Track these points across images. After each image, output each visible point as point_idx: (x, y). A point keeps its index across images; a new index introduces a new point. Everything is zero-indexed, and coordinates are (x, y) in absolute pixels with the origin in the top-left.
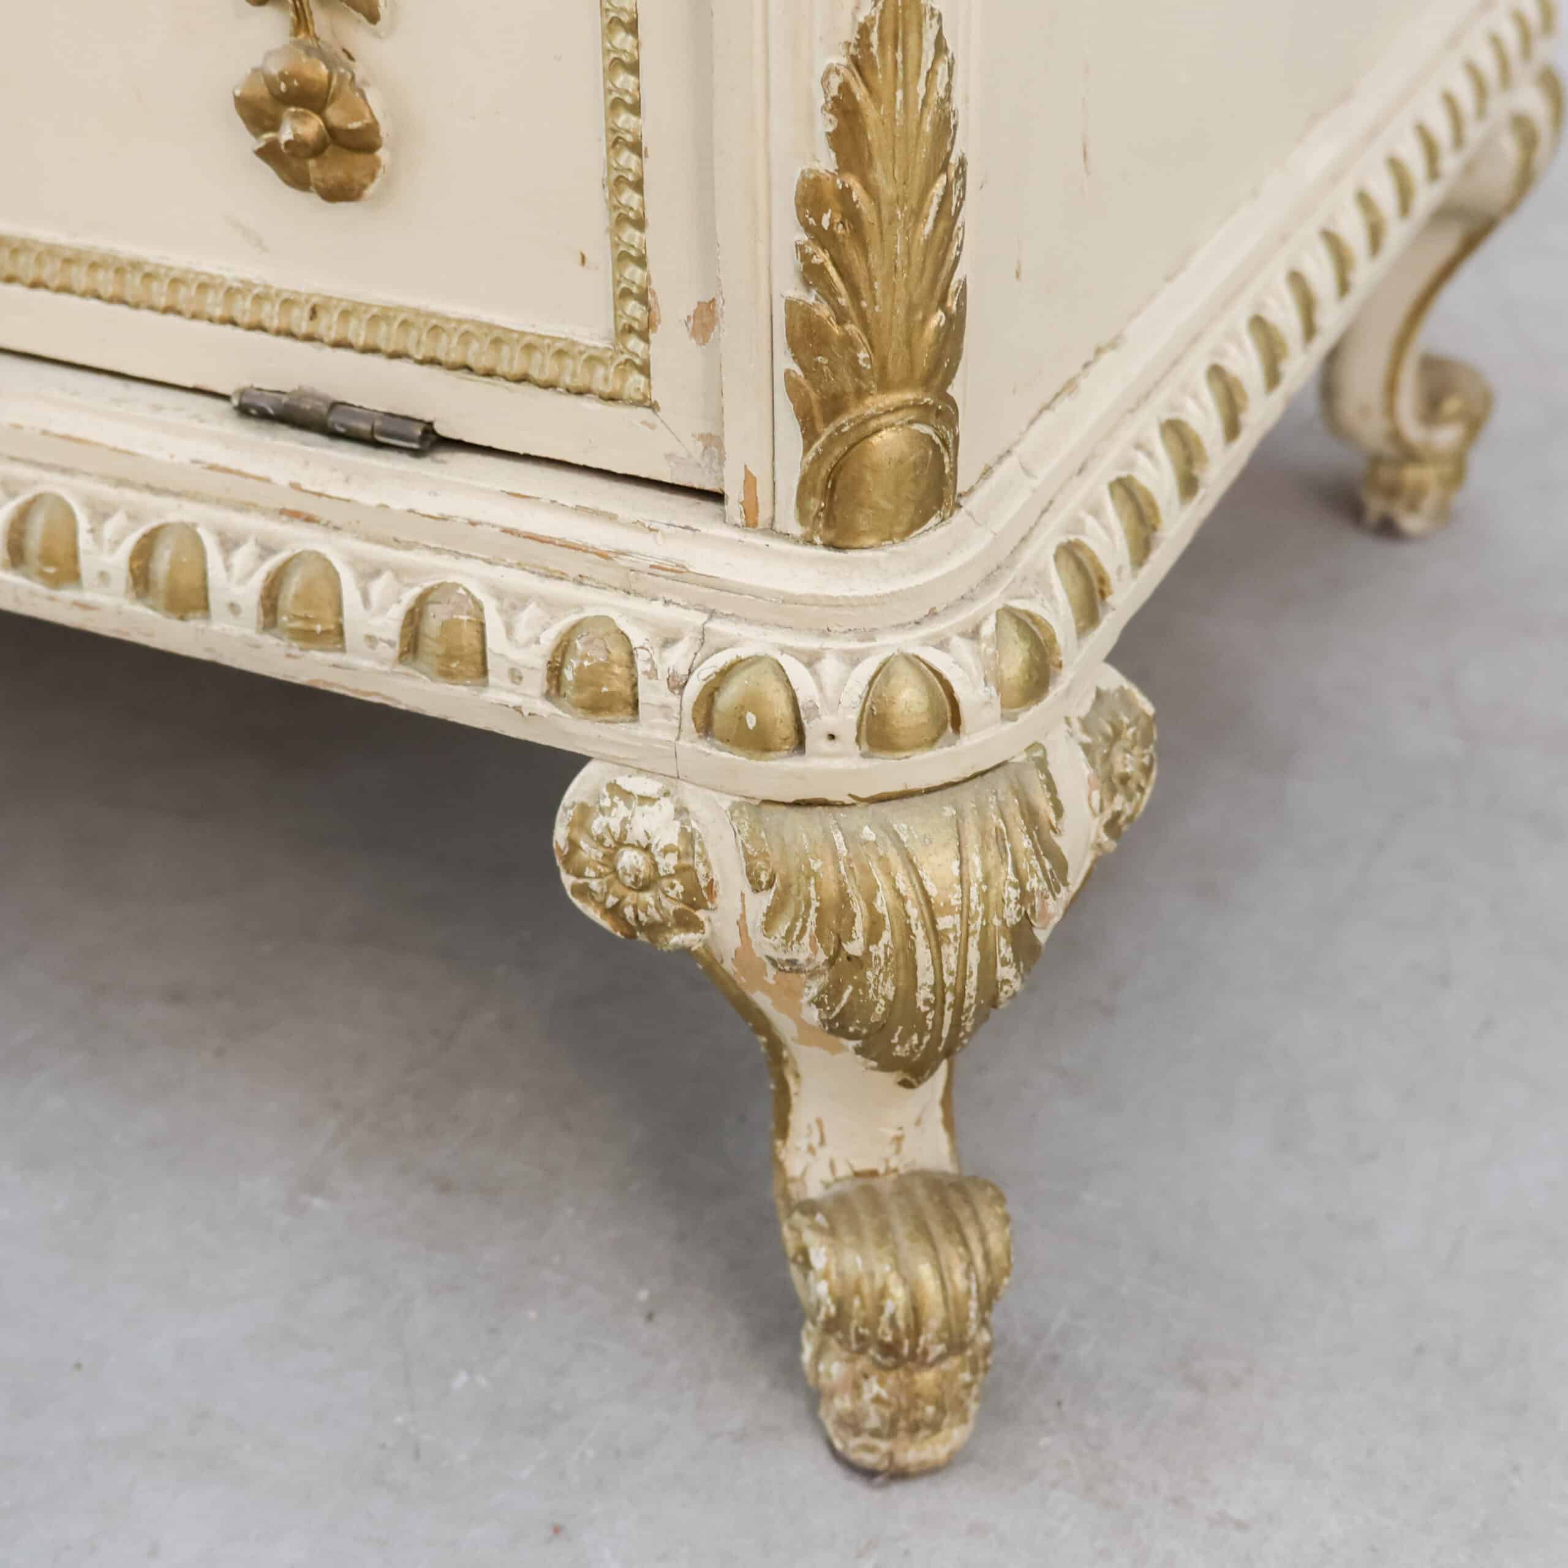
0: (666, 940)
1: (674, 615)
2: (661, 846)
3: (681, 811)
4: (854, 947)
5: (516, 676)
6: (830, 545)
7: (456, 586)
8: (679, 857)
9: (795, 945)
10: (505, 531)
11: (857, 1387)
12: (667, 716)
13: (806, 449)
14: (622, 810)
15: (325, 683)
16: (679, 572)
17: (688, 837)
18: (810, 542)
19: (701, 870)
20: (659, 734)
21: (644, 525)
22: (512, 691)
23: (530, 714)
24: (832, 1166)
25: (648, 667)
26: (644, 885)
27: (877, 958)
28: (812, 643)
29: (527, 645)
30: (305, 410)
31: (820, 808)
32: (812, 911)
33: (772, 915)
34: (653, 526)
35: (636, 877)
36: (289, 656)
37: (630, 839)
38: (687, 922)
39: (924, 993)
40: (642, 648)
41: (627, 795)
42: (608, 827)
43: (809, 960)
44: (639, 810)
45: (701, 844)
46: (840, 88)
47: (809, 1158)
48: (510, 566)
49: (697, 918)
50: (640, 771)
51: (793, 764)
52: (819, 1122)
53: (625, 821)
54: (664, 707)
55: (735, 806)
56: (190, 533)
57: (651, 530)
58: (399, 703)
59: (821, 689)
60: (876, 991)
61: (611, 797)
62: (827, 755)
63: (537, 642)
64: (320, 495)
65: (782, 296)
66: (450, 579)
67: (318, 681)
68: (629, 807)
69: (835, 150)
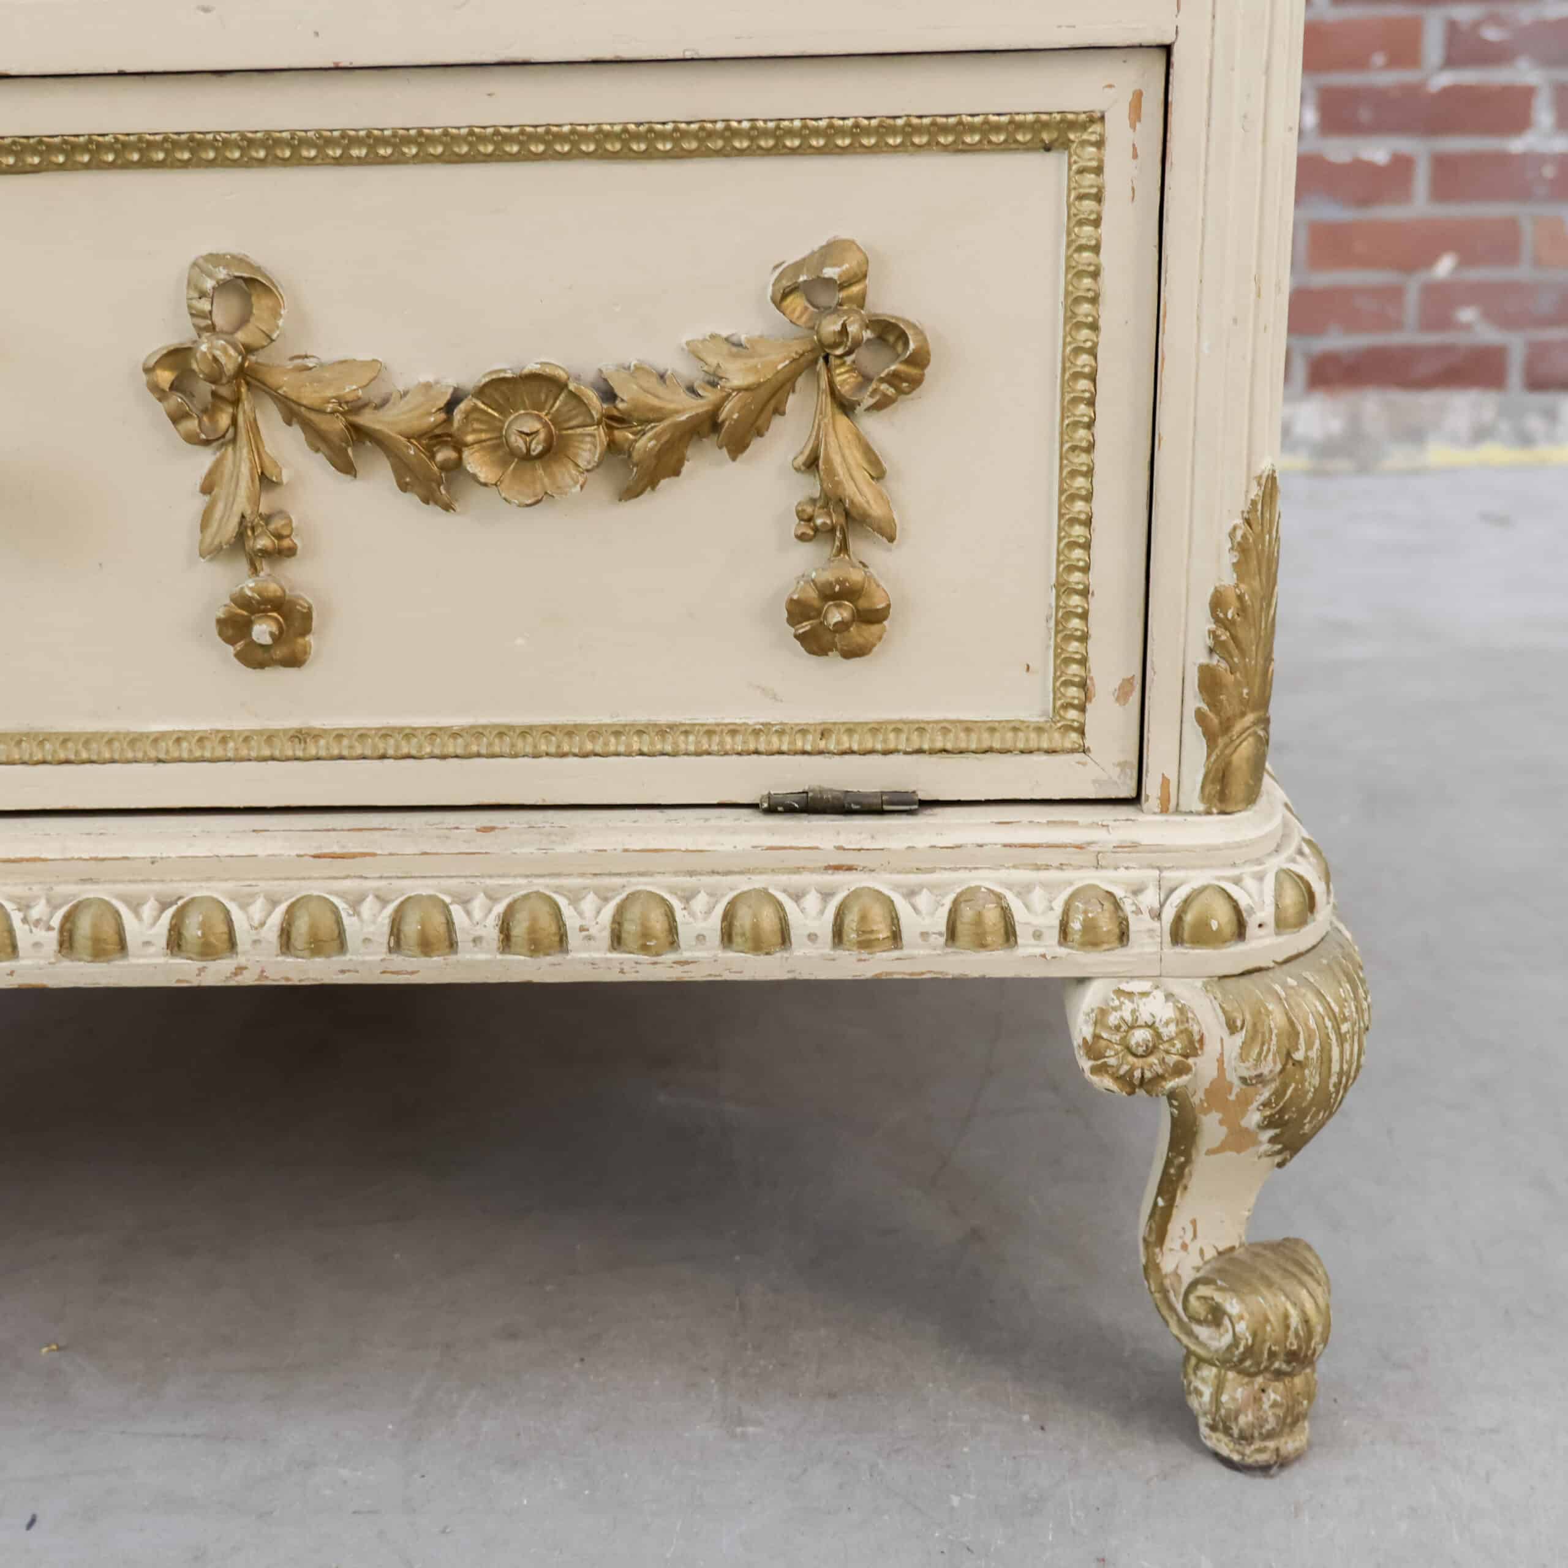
0: (1162, 1087)
1: (1136, 875)
2: (1164, 1020)
3: (1169, 996)
4: (1299, 1056)
5: (1038, 935)
6: (1223, 812)
7: (979, 887)
8: (1177, 1024)
9: (1264, 1062)
10: (1005, 846)
11: (1257, 1400)
12: (1151, 937)
13: (1209, 756)
14: (1128, 1006)
15: (887, 974)
16: (1134, 846)
17: (1182, 1010)
18: (1208, 813)
19: (1196, 1028)
20: (1148, 949)
21: (1098, 824)
22: (1037, 946)
23: (1053, 958)
24: (1202, 1252)
25: (1134, 908)
26: (1150, 1051)
27: (1313, 1059)
28: (1235, 872)
29: (1044, 913)
30: (828, 799)
31: (1256, 974)
32: (1274, 1037)
33: (1246, 1046)
34: (1104, 823)
35: (1147, 1046)
36: (860, 960)
37: (1140, 1022)
38: (1180, 1069)
39: (1334, 1079)
40: (1125, 897)
41: (1130, 995)
42: (1122, 1018)
43: (1271, 1071)
44: (1141, 1003)
45: (1193, 1012)
46: (1242, 537)
47: (1183, 1254)
48: (1008, 868)
49: (1188, 1065)
50: (1132, 978)
51: (1240, 947)
52: (1194, 1222)
53: (1133, 1012)
54: (1151, 931)
55: (1205, 985)
56: (765, 895)
57: (1103, 826)
58: (947, 974)
59: (1250, 896)
60: (1310, 1083)
61: (1119, 999)
62: (1261, 937)
63: (1052, 909)
64: (859, 850)
65: (1195, 664)
66: (973, 884)
67: (881, 974)
68: (1133, 1002)
69: (1237, 572)
